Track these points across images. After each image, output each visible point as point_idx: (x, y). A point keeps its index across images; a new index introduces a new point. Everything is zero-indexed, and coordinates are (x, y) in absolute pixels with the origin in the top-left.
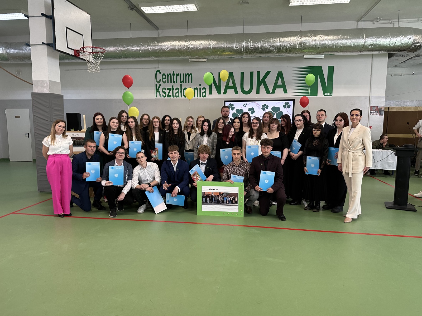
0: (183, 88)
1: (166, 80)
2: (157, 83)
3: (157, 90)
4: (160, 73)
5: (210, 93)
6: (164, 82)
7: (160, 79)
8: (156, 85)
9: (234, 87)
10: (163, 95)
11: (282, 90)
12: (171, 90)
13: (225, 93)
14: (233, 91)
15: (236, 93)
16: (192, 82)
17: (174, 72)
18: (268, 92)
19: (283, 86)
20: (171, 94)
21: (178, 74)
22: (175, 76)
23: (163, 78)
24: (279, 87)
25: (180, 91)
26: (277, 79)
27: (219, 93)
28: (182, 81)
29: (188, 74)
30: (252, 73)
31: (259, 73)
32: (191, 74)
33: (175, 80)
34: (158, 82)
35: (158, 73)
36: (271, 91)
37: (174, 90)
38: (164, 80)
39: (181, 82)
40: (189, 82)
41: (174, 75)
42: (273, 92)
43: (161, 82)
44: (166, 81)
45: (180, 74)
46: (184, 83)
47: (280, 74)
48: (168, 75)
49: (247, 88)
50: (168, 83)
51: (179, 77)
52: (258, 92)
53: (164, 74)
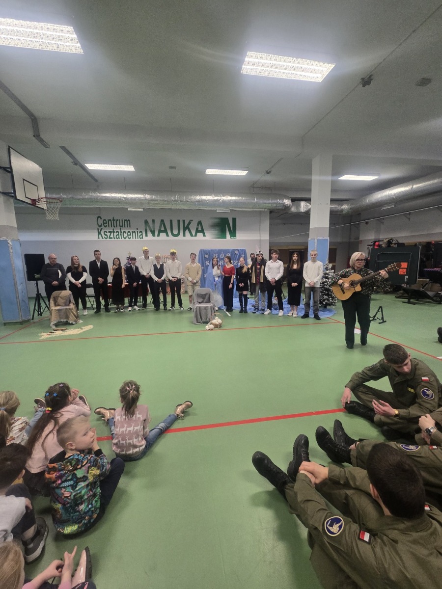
1: (107, 224)
3: (99, 233)
5: (146, 235)
8: (98, 229)
10: (104, 237)
11: (202, 234)
12: (112, 233)
13: (158, 235)
14: (164, 234)
15: (167, 235)
16: (130, 227)
17: (113, 218)
21: (118, 220)
22: (115, 222)
23: (104, 223)
24: (200, 231)
25: (120, 233)
26: (198, 226)
27: (154, 235)
29: (126, 220)
30: (179, 221)
31: (184, 221)
32: (129, 220)
33: (115, 225)
34: (100, 226)
35: (99, 218)
36: (194, 235)
37: (115, 233)
39: (120, 227)
40: (127, 227)
44: (106, 226)
46: (123, 227)
47: (200, 223)
48: (108, 220)
49: (175, 232)
52: (184, 235)
53: (104, 220)
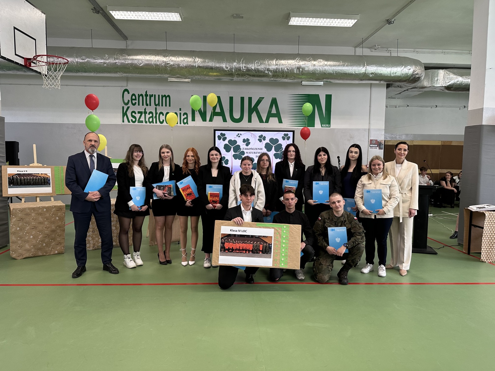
0: (158, 112)
1: (137, 101)
2: (124, 105)
3: (125, 114)
4: (129, 93)
5: (193, 119)
6: (134, 104)
7: (129, 101)
8: (123, 107)
9: (222, 114)
10: (132, 120)
11: (276, 119)
12: (143, 115)
13: (211, 120)
14: (220, 118)
15: (225, 120)
16: (170, 106)
17: (146, 92)
18: (261, 121)
19: (278, 115)
20: (142, 119)
21: (152, 95)
22: (148, 98)
23: (132, 99)
24: (274, 116)
25: (154, 115)
26: (271, 107)
27: (204, 119)
28: (157, 103)
29: (165, 96)
30: (242, 99)
31: (250, 99)
32: (169, 96)
33: (148, 102)
34: (126, 104)
35: (126, 93)
36: (264, 120)
37: (147, 115)
38: (134, 102)
39: (156, 105)
40: (166, 106)
41: (146, 95)
42: (267, 121)
43: (130, 104)
44: (136, 103)
45: (155, 95)
46: (159, 106)
47: (274, 102)
48: (139, 96)
49: (237, 116)
50: (139, 105)
51: (153, 98)
52: (250, 121)
53: (134, 95)
